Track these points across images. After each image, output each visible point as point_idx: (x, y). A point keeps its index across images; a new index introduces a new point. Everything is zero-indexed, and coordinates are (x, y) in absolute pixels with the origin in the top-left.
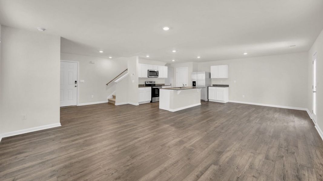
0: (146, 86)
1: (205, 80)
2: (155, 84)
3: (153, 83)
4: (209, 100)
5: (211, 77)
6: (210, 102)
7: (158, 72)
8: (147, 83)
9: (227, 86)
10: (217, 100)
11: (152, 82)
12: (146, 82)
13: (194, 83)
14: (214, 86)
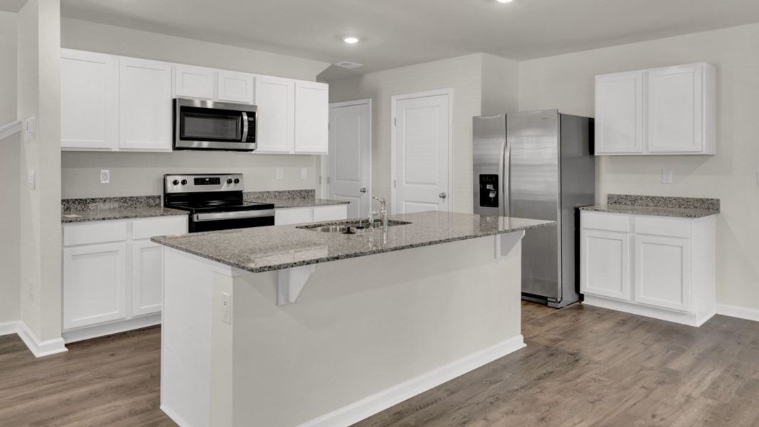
0: (166, 206)
1: (556, 168)
2: (239, 194)
3: (224, 187)
4: (581, 297)
5: (598, 150)
6: (593, 309)
7: (252, 115)
8: (172, 189)
9: (709, 207)
10: (638, 300)
11: (215, 181)
12: (170, 180)
13: (489, 187)
14: (619, 203)
